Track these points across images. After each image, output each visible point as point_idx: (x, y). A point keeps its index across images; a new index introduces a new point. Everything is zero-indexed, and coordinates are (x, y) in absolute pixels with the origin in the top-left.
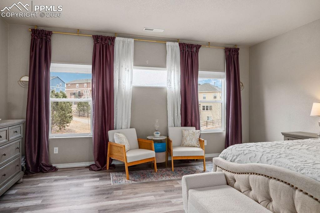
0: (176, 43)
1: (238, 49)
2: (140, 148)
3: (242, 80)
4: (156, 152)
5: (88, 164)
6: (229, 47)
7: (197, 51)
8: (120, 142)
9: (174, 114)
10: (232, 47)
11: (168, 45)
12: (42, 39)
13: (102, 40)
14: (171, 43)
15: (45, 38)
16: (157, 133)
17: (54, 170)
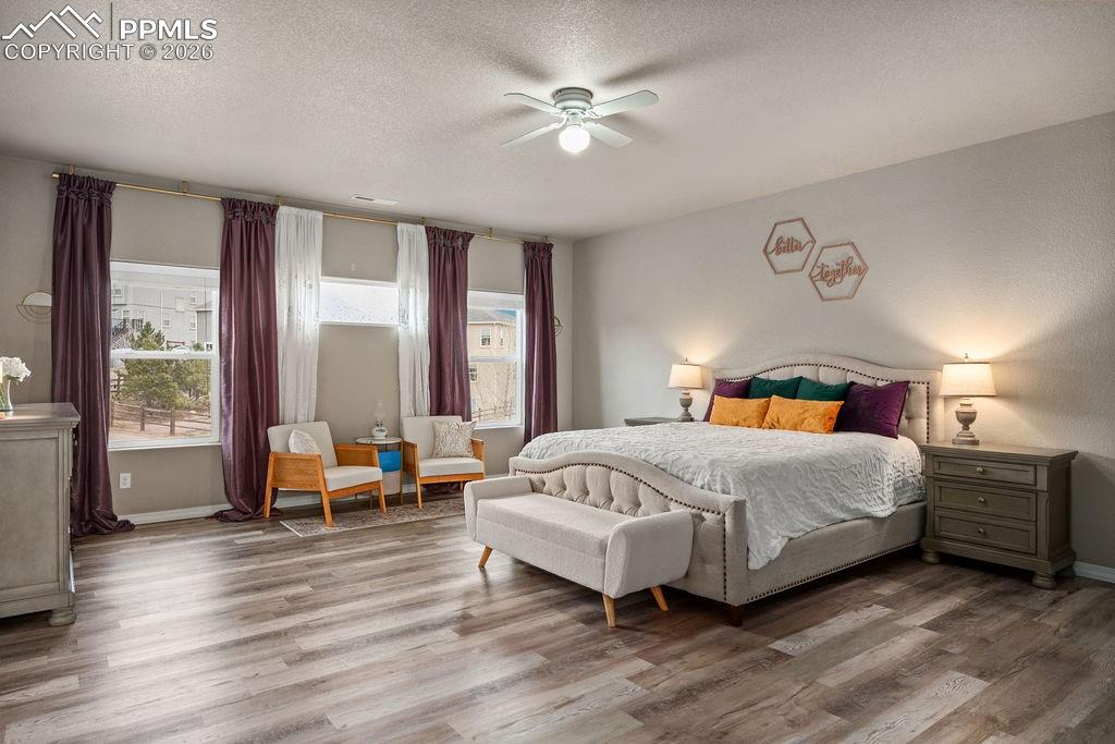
0: (418, 226)
1: (551, 245)
2: (339, 465)
3: (557, 313)
4: (385, 470)
5: (210, 510)
6: (532, 239)
7: (465, 248)
8: (306, 450)
9: (414, 389)
10: (537, 239)
11: (402, 231)
12: (90, 201)
13: (245, 213)
14: (408, 225)
15: (98, 198)
16: (382, 431)
17: (127, 528)
